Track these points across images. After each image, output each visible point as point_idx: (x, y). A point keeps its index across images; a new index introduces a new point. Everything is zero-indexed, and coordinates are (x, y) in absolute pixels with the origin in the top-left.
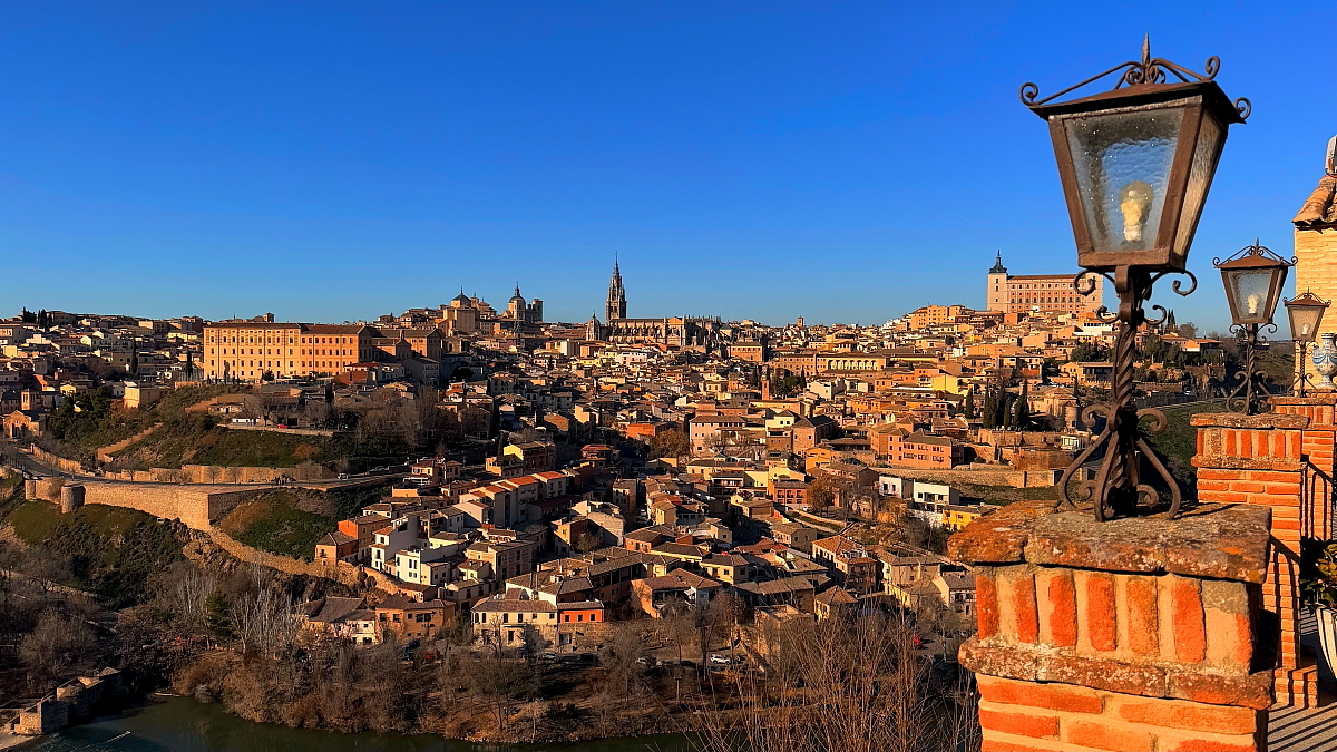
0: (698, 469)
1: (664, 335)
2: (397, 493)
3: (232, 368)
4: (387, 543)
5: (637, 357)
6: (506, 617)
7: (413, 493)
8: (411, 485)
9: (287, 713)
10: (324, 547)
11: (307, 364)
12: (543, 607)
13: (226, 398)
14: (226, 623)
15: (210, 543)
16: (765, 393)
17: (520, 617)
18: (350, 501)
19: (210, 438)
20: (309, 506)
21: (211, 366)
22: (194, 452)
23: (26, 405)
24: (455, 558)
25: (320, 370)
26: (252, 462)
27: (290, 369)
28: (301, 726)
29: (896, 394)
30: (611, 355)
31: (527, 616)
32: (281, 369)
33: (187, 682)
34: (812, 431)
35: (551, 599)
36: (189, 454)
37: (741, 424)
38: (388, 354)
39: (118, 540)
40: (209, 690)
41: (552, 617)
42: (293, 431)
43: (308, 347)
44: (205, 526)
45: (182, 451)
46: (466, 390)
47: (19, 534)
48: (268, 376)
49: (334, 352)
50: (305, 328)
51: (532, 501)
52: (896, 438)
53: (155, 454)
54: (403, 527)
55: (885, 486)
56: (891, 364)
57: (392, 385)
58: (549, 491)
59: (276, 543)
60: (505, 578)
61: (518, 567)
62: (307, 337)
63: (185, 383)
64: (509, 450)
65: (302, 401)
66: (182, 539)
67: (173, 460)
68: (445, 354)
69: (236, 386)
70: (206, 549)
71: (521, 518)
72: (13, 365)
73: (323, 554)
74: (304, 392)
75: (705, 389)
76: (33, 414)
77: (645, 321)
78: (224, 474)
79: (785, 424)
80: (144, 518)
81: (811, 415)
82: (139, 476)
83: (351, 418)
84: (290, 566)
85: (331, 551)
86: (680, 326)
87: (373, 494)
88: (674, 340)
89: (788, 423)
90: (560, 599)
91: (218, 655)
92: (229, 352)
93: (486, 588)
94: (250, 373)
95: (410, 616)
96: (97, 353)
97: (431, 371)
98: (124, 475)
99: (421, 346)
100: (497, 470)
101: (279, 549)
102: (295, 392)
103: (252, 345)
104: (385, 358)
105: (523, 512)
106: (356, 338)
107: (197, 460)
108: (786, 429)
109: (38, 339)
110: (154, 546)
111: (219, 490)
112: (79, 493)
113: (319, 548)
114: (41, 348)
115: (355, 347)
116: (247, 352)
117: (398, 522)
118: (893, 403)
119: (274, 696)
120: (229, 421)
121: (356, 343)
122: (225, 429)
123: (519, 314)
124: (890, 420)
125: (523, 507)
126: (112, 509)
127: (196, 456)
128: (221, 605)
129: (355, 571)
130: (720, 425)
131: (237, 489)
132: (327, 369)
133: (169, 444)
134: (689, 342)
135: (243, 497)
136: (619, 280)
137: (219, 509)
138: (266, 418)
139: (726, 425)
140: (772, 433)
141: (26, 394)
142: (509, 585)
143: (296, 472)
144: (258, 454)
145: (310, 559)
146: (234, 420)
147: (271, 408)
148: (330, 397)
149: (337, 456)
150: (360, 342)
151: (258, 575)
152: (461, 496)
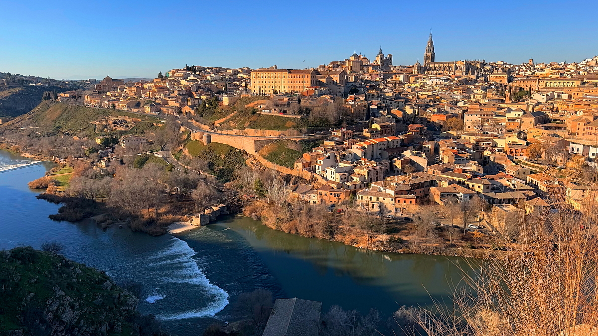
0: (467, 137)
1: (454, 70)
2: (326, 143)
3: (262, 89)
4: (322, 163)
5: (439, 82)
6: (371, 198)
7: (333, 143)
8: (332, 140)
9: (285, 227)
10: (297, 164)
11: (290, 87)
12: (388, 195)
13: (260, 101)
14: (262, 191)
15: (255, 159)
16: (507, 99)
17: (378, 199)
18: (308, 145)
19: (254, 118)
20: (292, 147)
21: (254, 88)
22: (249, 123)
23: (189, 103)
24: (350, 172)
25: (296, 90)
26: (270, 128)
27: (283, 89)
28: (289, 233)
29: (585, 100)
30: (425, 81)
31: (381, 199)
32: (280, 89)
33: (248, 212)
34: (533, 119)
35: (392, 192)
36: (247, 124)
37: (492, 115)
38: (322, 82)
39: (223, 156)
40: (256, 215)
41: (392, 200)
42: (285, 116)
43: (291, 79)
44: (254, 153)
45: (244, 123)
46: (356, 99)
47: (190, 152)
48: (276, 93)
49: (301, 82)
50: (289, 71)
51: (384, 149)
52: (582, 124)
53: (235, 124)
54: (328, 158)
55: (573, 149)
56: (584, 83)
57: (324, 96)
58: (392, 145)
59: (280, 161)
60: (371, 182)
61: (377, 177)
62: (290, 75)
63: (244, 95)
64: (374, 126)
65: (289, 103)
66: (245, 157)
67: (241, 126)
68: (347, 82)
69: (264, 97)
70: (254, 162)
71: (379, 156)
72: (185, 88)
73: (297, 167)
74: (289, 99)
75: (474, 97)
76: (192, 107)
77: (444, 63)
78: (260, 132)
79: (517, 115)
80: (232, 149)
81: (533, 111)
82: (230, 132)
83: (308, 111)
84: (285, 171)
85: (300, 165)
86: (462, 65)
87: (316, 143)
88: (459, 73)
89: (519, 115)
90: (396, 193)
91: (259, 203)
92: (261, 82)
93: (363, 185)
94: (269, 91)
95: (331, 194)
96: (213, 83)
97: (341, 90)
98: (224, 132)
99: (336, 79)
100: (369, 135)
101: (281, 163)
102: (286, 99)
103: (269, 79)
104: (321, 84)
105: (380, 154)
106: (310, 75)
107: (250, 127)
108: (518, 118)
109: (192, 77)
110: (236, 160)
111: (259, 139)
112: (209, 138)
113: (296, 164)
114: (193, 81)
115: (309, 79)
116: (267, 82)
117: (326, 155)
118: (583, 105)
119: (280, 220)
120: (261, 111)
121: (310, 77)
122: (260, 114)
123: (381, 62)
124: (580, 114)
125: (380, 152)
126: (221, 144)
127: (250, 125)
128: (260, 184)
129: (310, 174)
130: (481, 115)
131: (265, 139)
132: (298, 89)
133: (240, 120)
134: (467, 74)
135: (268, 142)
136: (432, 42)
137: (259, 146)
138: (275, 110)
139: (484, 115)
140: (509, 120)
141: (189, 99)
142: (373, 185)
143: (287, 132)
144: (273, 125)
145: (292, 168)
146: (263, 111)
147: (277, 106)
148: (299, 101)
149: (303, 126)
150: (311, 77)
151: (273, 174)
152: (353, 146)
